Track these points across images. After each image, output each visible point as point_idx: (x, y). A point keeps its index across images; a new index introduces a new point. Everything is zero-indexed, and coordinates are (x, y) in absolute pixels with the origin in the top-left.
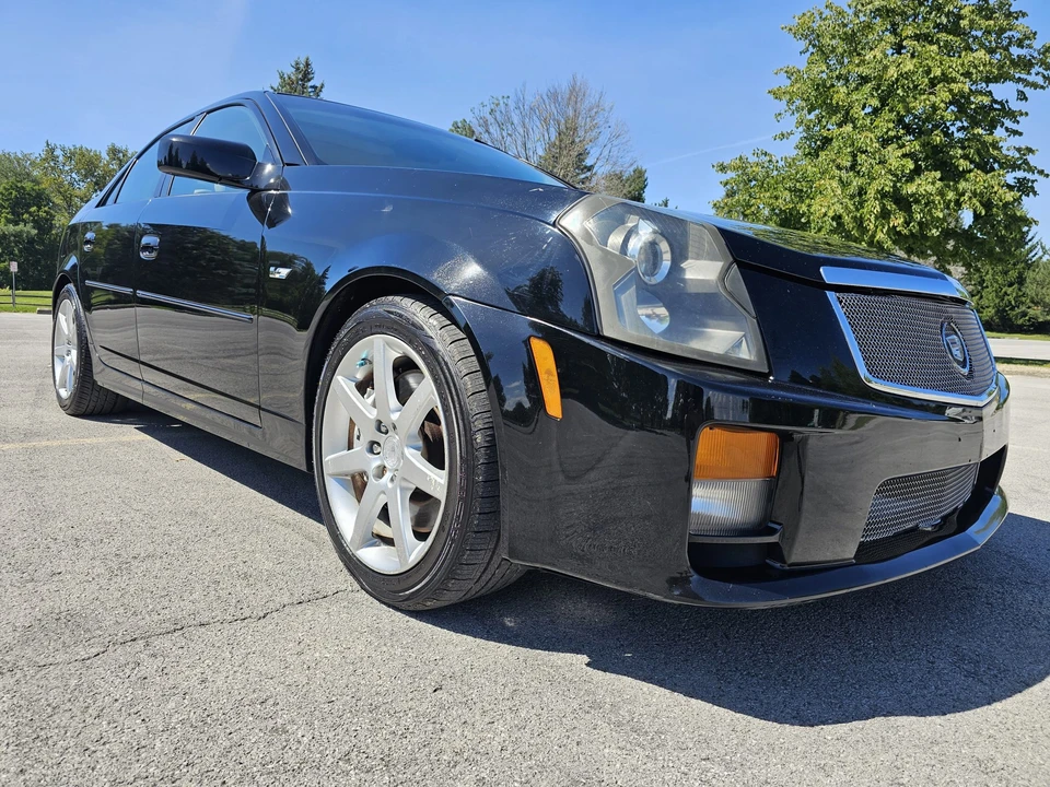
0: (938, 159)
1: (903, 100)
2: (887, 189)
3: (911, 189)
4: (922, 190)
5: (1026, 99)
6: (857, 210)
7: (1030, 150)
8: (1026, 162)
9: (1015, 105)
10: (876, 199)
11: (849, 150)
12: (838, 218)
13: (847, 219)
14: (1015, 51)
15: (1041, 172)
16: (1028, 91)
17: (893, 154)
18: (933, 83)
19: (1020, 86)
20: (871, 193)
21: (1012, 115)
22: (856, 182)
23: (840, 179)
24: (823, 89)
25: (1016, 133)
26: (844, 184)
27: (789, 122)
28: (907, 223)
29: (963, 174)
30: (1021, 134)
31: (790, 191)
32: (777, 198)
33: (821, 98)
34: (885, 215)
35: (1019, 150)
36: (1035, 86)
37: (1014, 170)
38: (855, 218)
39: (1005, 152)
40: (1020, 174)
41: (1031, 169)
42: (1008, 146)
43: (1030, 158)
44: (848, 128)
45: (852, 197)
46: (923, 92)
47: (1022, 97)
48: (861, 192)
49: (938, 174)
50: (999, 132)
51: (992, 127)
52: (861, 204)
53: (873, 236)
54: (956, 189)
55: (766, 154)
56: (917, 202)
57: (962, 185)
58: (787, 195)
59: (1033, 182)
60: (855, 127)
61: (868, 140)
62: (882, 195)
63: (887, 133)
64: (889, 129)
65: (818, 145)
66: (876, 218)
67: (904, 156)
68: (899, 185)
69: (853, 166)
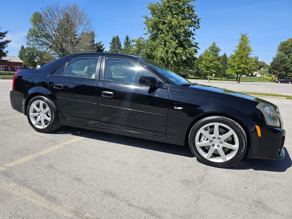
0: (181, 44)
1: (174, 30)
2: (173, 51)
3: (177, 51)
4: (180, 52)
5: (195, 31)
7: (198, 43)
8: (197, 46)
9: (193, 32)
10: (171, 53)
11: (163, 40)
12: (163, 57)
14: (193, 19)
15: (199, 48)
16: (196, 29)
18: (180, 26)
19: (194, 28)
20: (170, 51)
21: (193, 34)
22: (166, 49)
23: (162, 47)
24: (155, 23)
25: (194, 39)
27: (146, 31)
28: (177, 59)
29: (186, 49)
30: (195, 39)
32: (147, 51)
33: (155, 26)
34: (172, 57)
35: (195, 43)
36: (197, 28)
37: (193, 47)
38: (166, 57)
39: (192, 43)
40: (195, 48)
41: (197, 47)
42: (193, 42)
43: (197, 45)
45: (165, 52)
46: (178, 28)
47: (194, 30)
48: (167, 51)
49: (182, 48)
50: (191, 38)
51: (190, 37)
52: (167, 54)
54: (185, 52)
55: (142, 38)
56: (178, 54)
57: (186, 51)
58: (149, 50)
59: (197, 50)
61: (167, 38)
64: (172, 36)
65: (154, 38)
66: (171, 58)
67: (175, 43)
69: (165, 45)
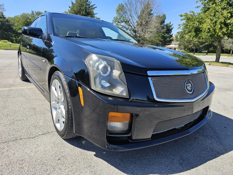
3: (228, 21)
6: (214, 27)
10: (219, 24)
11: (214, 11)
12: (209, 29)
13: (211, 29)
17: (225, 12)
20: (218, 23)
22: (215, 20)
23: (211, 19)
26: (211, 20)
27: (200, 3)
28: (227, 30)
31: (198, 21)
32: (194, 24)
34: (221, 28)
38: (213, 29)
44: (214, 5)
45: (214, 23)
48: (216, 22)
53: (218, 34)
55: (193, 12)
56: (230, 25)
60: (216, 5)
61: (219, 8)
62: (221, 23)
63: (224, 6)
64: (225, 6)
65: (206, 10)
66: (219, 29)
67: (228, 13)
68: (226, 20)
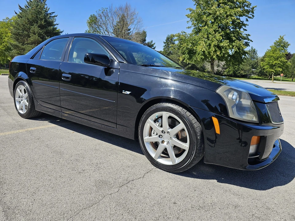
0: (227, 37)
1: (220, 20)
2: (216, 44)
3: (222, 44)
4: (224, 45)
5: (248, 21)
6: (209, 50)
7: (249, 35)
8: (248, 38)
9: (245, 22)
10: (213, 47)
11: (206, 33)
12: (204, 52)
13: (206, 52)
14: (246, 8)
15: (251, 41)
16: (249, 19)
17: (218, 36)
18: (227, 16)
19: (247, 18)
20: (212, 45)
21: (245, 25)
22: (209, 42)
23: (205, 41)
24: (199, 15)
25: (246, 30)
26: (206, 43)
27: (190, 24)
28: (220, 53)
29: (234, 41)
30: (247, 30)
31: (192, 43)
32: (188, 45)
33: (199, 19)
34: (215, 51)
35: (246, 35)
36: (250, 18)
37: (245, 39)
38: (208, 52)
39: (243, 35)
40: (246, 41)
41: (249, 40)
42: (244, 33)
43: (249, 37)
44: (206, 27)
45: (207, 46)
46: (225, 19)
47: (247, 20)
48: (210, 45)
49: (228, 41)
50: (242, 30)
51: (240, 28)
52: (210, 48)
53: (212, 57)
54: (232, 45)
55: (185, 33)
56: (223, 48)
57: (234, 44)
58: (190, 45)
59: (249, 43)
60: (208, 27)
61: (211, 30)
62: (215, 46)
63: (216, 29)
64: (216, 28)
65: (198, 31)
66: (213, 52)
67: (220, 36)
68: (219, 43)
69: (208, 38)
